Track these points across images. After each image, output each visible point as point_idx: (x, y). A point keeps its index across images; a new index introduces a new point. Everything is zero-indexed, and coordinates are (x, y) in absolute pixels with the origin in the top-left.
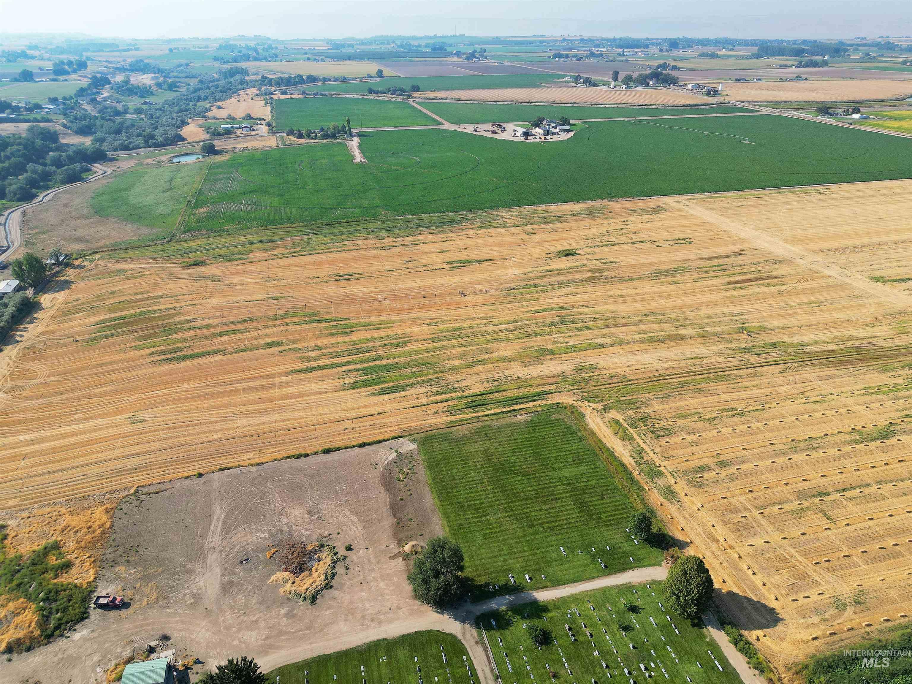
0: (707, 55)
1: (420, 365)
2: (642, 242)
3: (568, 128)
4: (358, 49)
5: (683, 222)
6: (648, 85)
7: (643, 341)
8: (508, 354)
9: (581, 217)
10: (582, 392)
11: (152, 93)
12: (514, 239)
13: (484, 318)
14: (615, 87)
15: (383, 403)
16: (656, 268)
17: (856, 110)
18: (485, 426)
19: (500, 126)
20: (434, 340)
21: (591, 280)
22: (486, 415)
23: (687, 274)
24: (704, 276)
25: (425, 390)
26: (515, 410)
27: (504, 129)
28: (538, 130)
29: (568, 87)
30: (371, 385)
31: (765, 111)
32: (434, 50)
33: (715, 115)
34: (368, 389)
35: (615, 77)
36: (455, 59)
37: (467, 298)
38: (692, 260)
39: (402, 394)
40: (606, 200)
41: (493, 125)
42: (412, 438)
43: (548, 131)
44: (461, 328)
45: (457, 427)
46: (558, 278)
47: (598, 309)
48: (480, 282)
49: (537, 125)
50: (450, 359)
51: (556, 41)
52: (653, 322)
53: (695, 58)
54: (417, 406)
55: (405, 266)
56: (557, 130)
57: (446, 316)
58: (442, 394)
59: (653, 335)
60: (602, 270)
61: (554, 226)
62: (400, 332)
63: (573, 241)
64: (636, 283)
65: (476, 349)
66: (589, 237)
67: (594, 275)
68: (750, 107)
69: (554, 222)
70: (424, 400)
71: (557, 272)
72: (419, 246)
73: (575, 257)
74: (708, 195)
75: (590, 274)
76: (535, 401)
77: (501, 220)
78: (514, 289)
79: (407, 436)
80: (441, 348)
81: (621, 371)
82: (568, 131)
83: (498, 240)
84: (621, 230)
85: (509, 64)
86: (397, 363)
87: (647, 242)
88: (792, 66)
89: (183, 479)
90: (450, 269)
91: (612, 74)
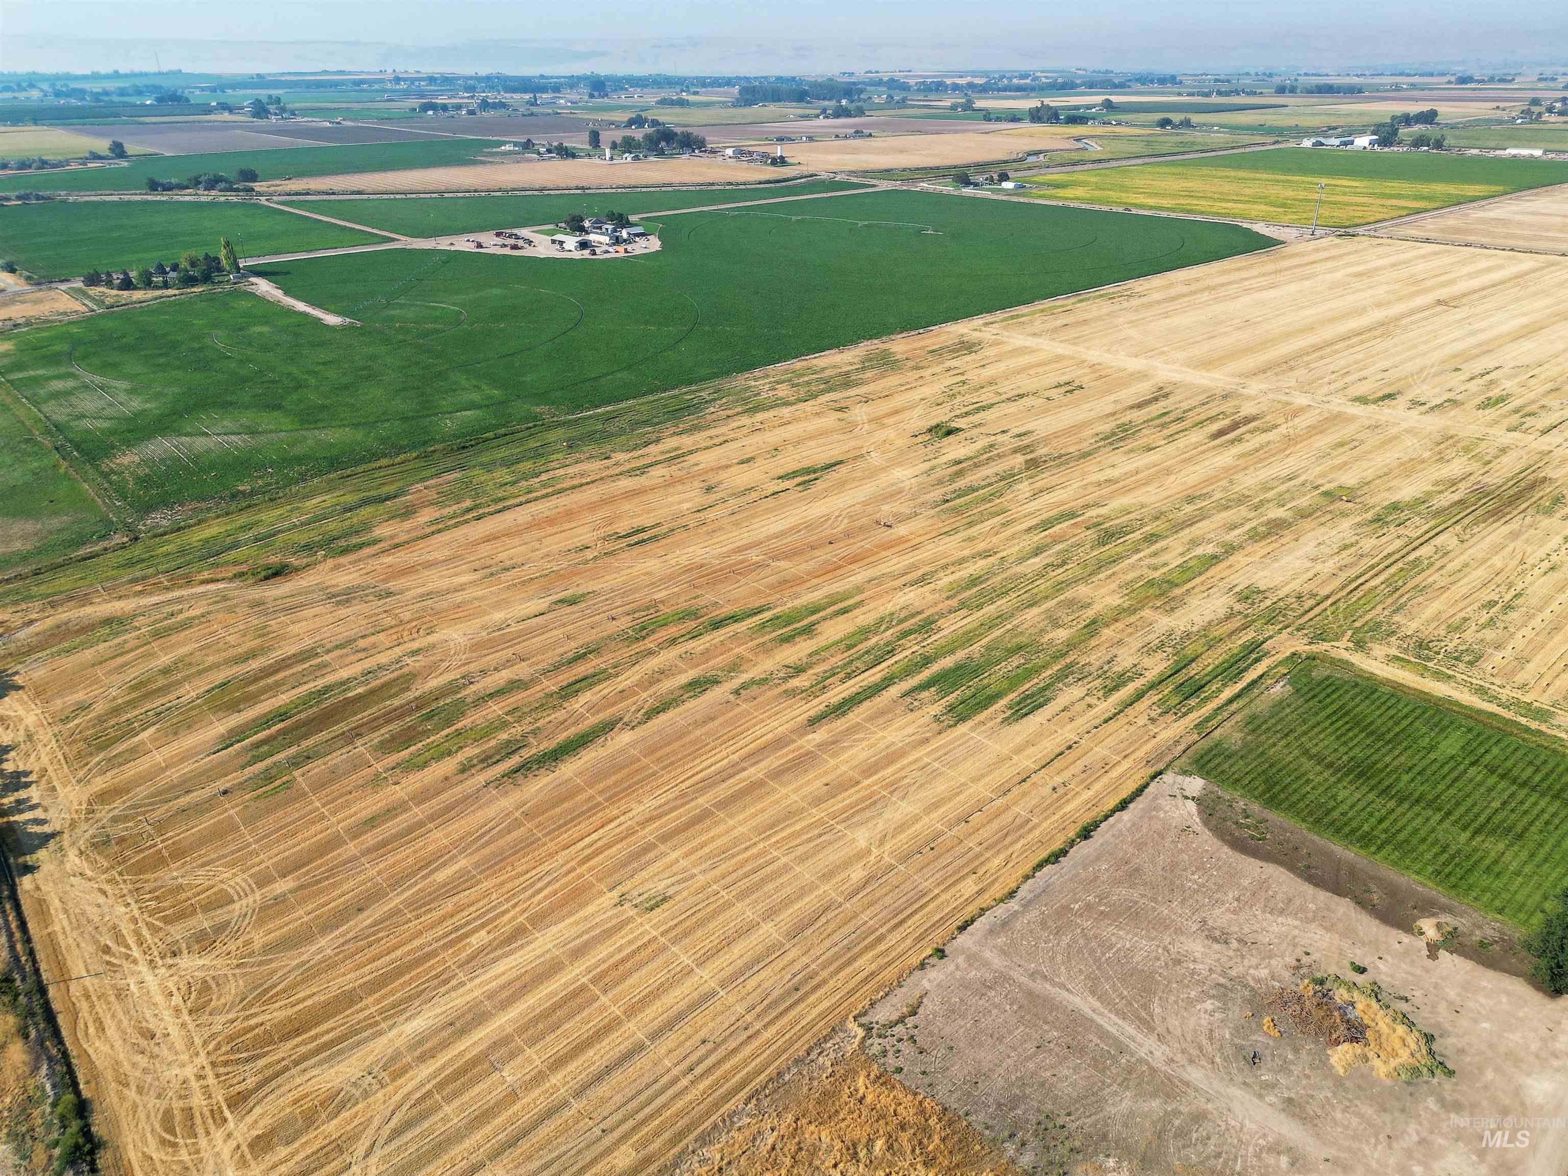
0: (672, 103)
1: (1010, 652)
2: (1020, 396)
3: (637, 230)
5: (1029, 359)
8: (1113, 600)
9: (877, 371)
10: (1297, 630)
12: (829, 421)
14: (612, 159)
15: (1047, 731)
16: (1092, 432)
17: (1004, 177)
18: (1252, 718)
19: (516, 237)
21: (1034, 465)
22: (1229, 702)
23: (1144, 432)
24: (1167, 432)
25: (1081, 689)
26: (1254, 682)
27: (528, 241)
28: (593, 237)
29: (529, 160)
30: (982, 705)
31: (885, 185)
32: (160, 100)
33: (820, 195)
34: (987, 713)
35: (594, 140)
36: (226, 116)
37: (901, 530)
38: (1122, 412)
39: (1055, 706)
41: (498, 234)
42: (1177, 769)
44: (978, 579)
45: (1218, 732)
46: (987, 472)
49: (579, 226)
50: (1043, 631)
51: (382, 81)
54: (1109, 719)
55: (714, 496)
56: (625, 235)
58: (1116, 688)
60: (1029, 448)
61: (859, 391)
62: (890, 608)
64: (1101, 459)
65: (1059, 606)
66: (934, 400)
67: (1029, 457)
68: (854, 180)
70: (1105, 706)
71: (970, 462)
73: (963, 435)
75: (1021, 457)
76: (1258, 660)
77: (764, 394)
78: (947, 501)
79: (1165, 769)
80: (1001, 618)
81: (1297, 587)
82: (644, 235)
83: (808, 426)
84: (964, 382)
85: (351, 124)
86: (970, 659)
87: (1025, 395)
88: (817, 116)
89: (918, 973)
90: (800, 488)
91: (586, 136)
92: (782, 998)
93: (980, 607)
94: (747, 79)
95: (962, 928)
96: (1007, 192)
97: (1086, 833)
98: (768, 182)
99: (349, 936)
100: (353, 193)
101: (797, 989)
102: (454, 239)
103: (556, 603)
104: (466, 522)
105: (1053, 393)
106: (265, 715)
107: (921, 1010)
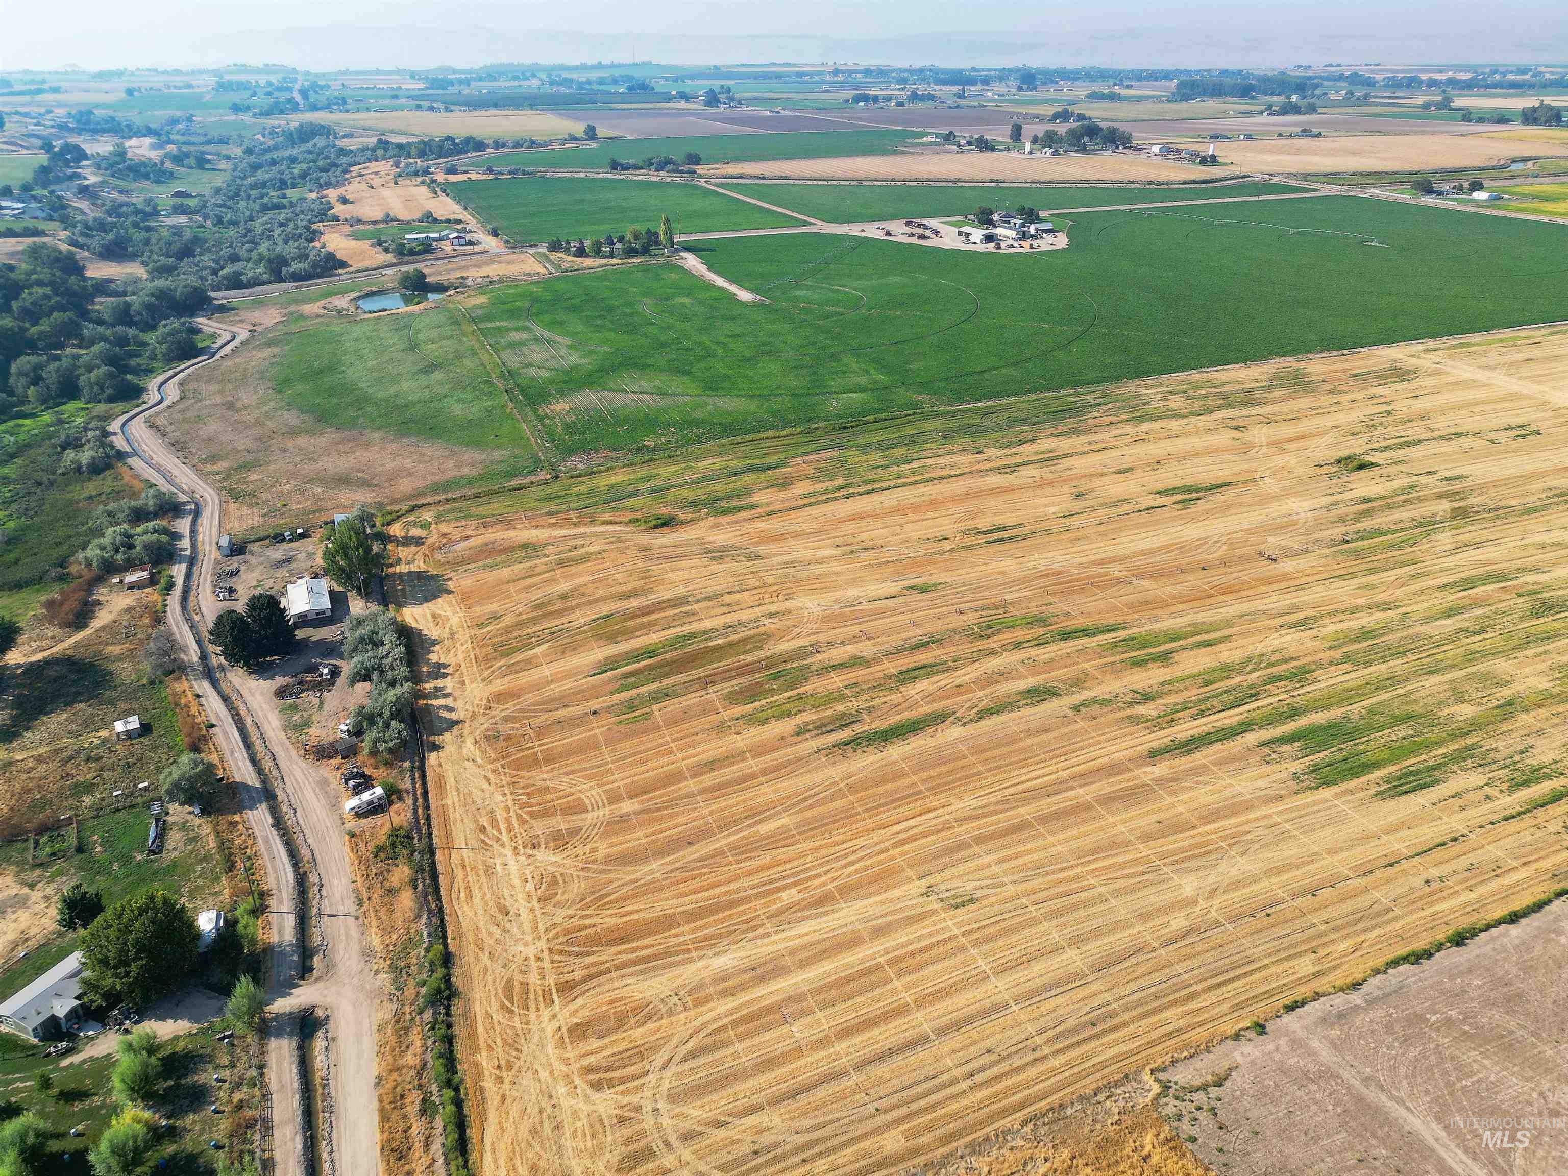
0: (1102, 97)
1: (1399, 720)
2: (1456, 435)
3: (1046, 226)
4: (485, 87)
6: (1086, 148)
11: (171, 175)
14: (1031, 153)
17: (1477, 186)
19: (925, 227)
25: (1480, 777)
27: (936, 231)
28: (999, 231)
29: (948, 152)
30: (1353, 772)
31: (1327, 190)
32: (630, 89)
33: (1250, 198)
34: (1358, 782)
35: (1016, 133)
36: (683, 104)
39: (1444, 789)
40: (1289, 359)
41: (908, 224)
46: (1401, 515)
48: (1268, 531)
49: (988, 219)
50: (1443, 703)
51: (822, 73)
54: (1513, 817)
55: (1083, 504)
56: (1033, 230)
58: (1525, 784)
60: (1458, 495)
61: (1260, 411)
62: (1261, 648)
65: (1468, 677)
66: (1348, 429)
67: (1456, 505)
68: (1294, 183)
69: (1249, 403)
70: (1510, 801)
71: (1381, 502)
73: (1377, 471)
75: (1447, 504)
77: (1153, 404)
78: (1346, 541)
80: (1393, 680)
82: (1052, 231)
83: (1196, 443)
84: (1388, 413)
85: (787, 113)
87: (1463, 435)
88: (1261, 113)
89: (1230, 1043)
90: (1177, 506)
91: (1008, 130)
92: (1075, 1030)
93: (1368, 664)
94: (1188, 72)
95: (1291, 1008)
96: (1478, 204)
97: (1459, 940)
98: (1194, 182)
99: (678, 865)
100: (781, 178)
101: (1094, 1025)
102: (865, 226)
103: (908, 588)
104: (836, 499)
105: (1502, 436)
106: (637, 649)
107: (1228, 1083)
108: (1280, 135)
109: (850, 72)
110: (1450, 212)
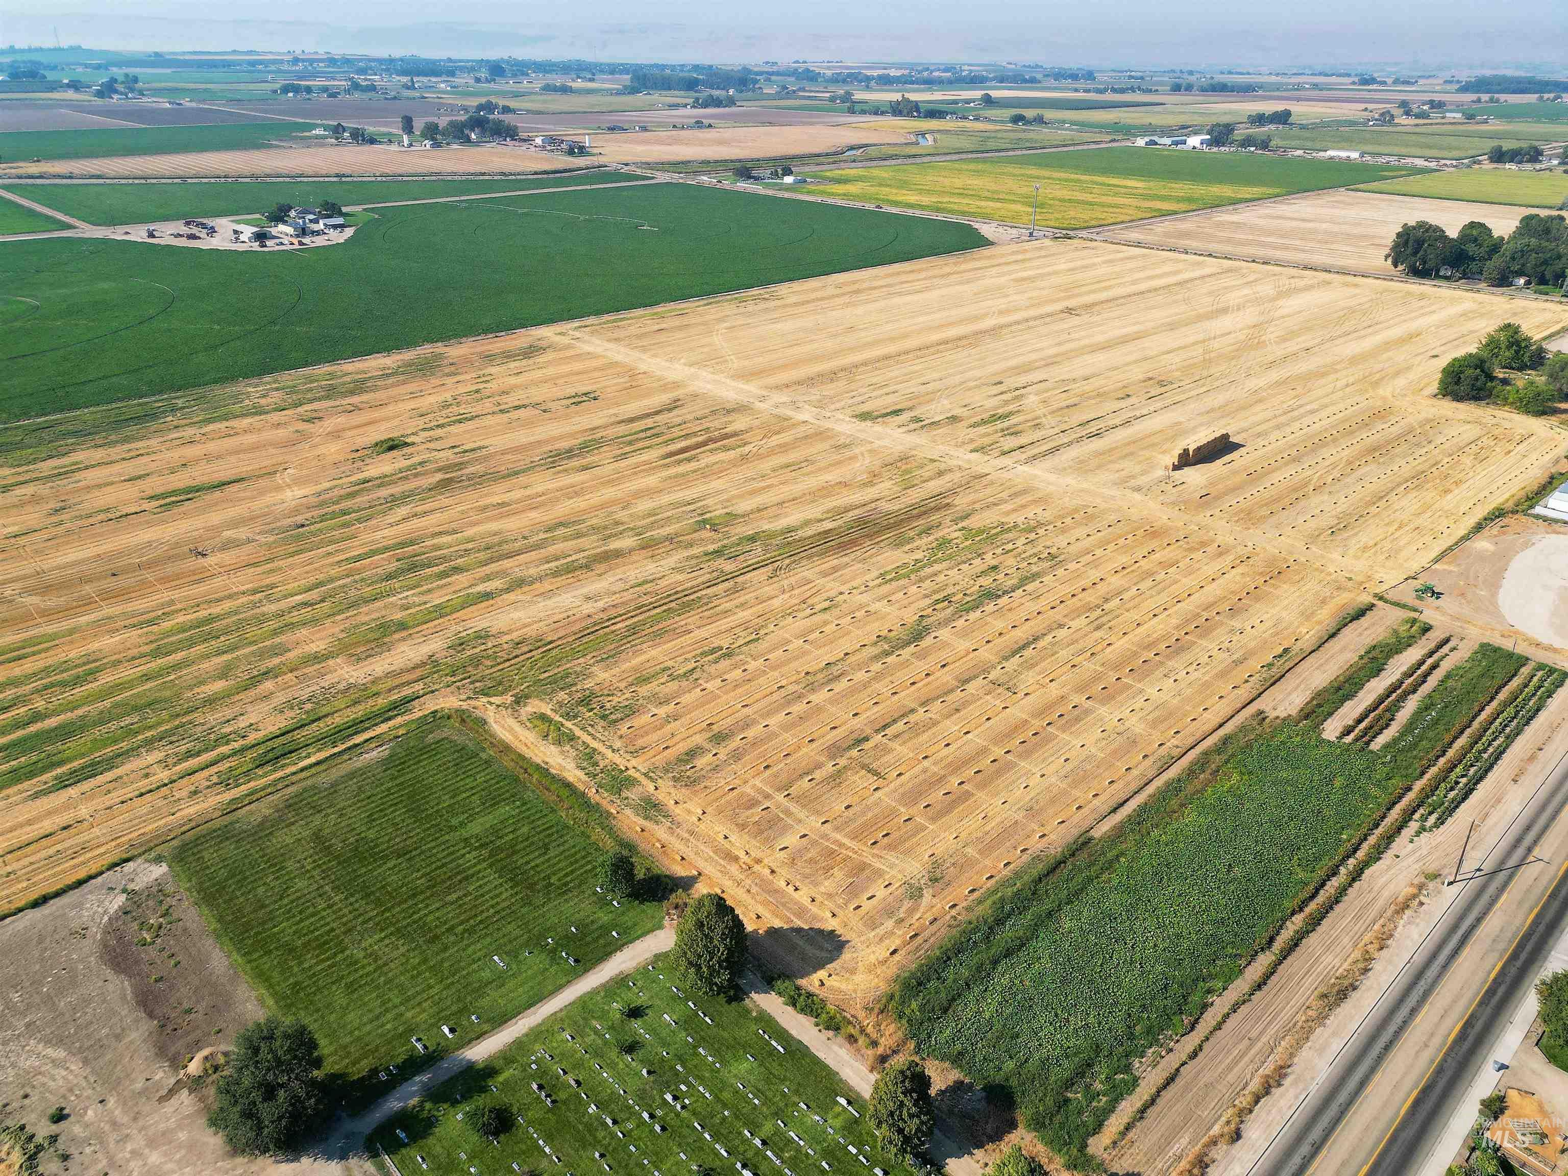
0: (556, 89)
1: (136, 709)
2: (517, 408)
3: (340, 221)
5: (577, 366)
6: (469, 140)
7: (556, 573)
8: (318, 646)
9: (402, 378)
10: (472, 683)
12: (281, 433)
13: (255, 592)
14: (411, 145)
15: (66, 807)
16: (550, 448)
18: (305, 790)
19: (204, 226)
20: (157, 653)
21: (444, 485)
22: (302, 770)
23: (602, 450)
24: (627, 449)
25: (160, 755)
26: (356, 745)
27: (212, 231)
28: (282, 227)
29: (323, 145)
30: (31, 775)
31: (662, 177)
33: (588, 187)
34: (26, 785)
35: (408, 126)
36: (71, 94)
37: (211, 560)
38: (605, 427)
39: (110, 775)
40: (440, 344)
41: (188, 224)
42: (153, 854)
43: (303, 229)
44: (210, 620)
45: (247, 808)
46: (384, 492)
47: (470, 532)
48: (235, 524)
49: (279, 216)
50: (202, 683)
51: (282, 62)
52: (566, 539)
53: (536, 93)
54: (151, 791)
55: (55, 519)
56: (321, 226)
57: (172, 602)
58: (198, 754)
59: (569, 559)
60: (460, 466)
61: (355, 399)
62: (72, 655)
63: (396, 422)
64: (522, 479)
65: (253, 653)
66: (423, 410)
67: (448, 476)
68: (639, 172)
69: (352, 393)
70: (163, 775)
71: (379, 481)
72: (78, 476)
73: (406, 450)
74: (606, 317)
75: (439, 476)
76: (390, 719)
77: (247, 402)
78: (303, 526)
79: (140, 855)
80: (176, 667)
81: (531, 632)
82: (342, 226)
83: (250, 439)
84: (477, 391)
85: (194, 105)
86: (82, 718)
87: (525, 406)
88: (685, 106)
90: (159, 510)
91: (400, 121)
93: (170, 653)
96: (788, 188)
98: (545, 172)
102: (127, 228)
105: (557, 405)
108: (674, 126)
109: (311, 61)
110: (755, 196)
